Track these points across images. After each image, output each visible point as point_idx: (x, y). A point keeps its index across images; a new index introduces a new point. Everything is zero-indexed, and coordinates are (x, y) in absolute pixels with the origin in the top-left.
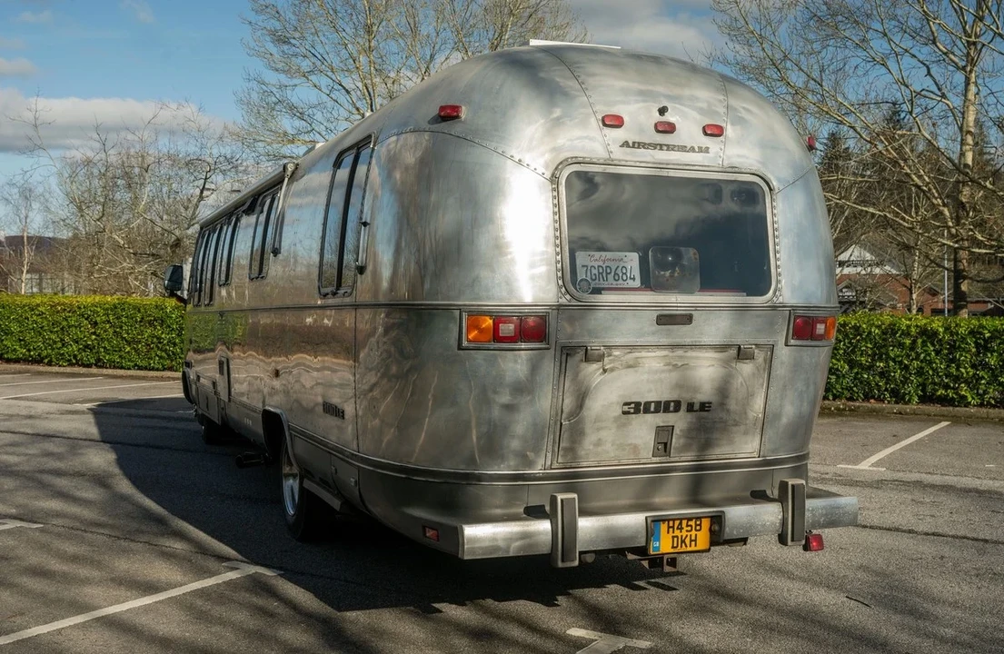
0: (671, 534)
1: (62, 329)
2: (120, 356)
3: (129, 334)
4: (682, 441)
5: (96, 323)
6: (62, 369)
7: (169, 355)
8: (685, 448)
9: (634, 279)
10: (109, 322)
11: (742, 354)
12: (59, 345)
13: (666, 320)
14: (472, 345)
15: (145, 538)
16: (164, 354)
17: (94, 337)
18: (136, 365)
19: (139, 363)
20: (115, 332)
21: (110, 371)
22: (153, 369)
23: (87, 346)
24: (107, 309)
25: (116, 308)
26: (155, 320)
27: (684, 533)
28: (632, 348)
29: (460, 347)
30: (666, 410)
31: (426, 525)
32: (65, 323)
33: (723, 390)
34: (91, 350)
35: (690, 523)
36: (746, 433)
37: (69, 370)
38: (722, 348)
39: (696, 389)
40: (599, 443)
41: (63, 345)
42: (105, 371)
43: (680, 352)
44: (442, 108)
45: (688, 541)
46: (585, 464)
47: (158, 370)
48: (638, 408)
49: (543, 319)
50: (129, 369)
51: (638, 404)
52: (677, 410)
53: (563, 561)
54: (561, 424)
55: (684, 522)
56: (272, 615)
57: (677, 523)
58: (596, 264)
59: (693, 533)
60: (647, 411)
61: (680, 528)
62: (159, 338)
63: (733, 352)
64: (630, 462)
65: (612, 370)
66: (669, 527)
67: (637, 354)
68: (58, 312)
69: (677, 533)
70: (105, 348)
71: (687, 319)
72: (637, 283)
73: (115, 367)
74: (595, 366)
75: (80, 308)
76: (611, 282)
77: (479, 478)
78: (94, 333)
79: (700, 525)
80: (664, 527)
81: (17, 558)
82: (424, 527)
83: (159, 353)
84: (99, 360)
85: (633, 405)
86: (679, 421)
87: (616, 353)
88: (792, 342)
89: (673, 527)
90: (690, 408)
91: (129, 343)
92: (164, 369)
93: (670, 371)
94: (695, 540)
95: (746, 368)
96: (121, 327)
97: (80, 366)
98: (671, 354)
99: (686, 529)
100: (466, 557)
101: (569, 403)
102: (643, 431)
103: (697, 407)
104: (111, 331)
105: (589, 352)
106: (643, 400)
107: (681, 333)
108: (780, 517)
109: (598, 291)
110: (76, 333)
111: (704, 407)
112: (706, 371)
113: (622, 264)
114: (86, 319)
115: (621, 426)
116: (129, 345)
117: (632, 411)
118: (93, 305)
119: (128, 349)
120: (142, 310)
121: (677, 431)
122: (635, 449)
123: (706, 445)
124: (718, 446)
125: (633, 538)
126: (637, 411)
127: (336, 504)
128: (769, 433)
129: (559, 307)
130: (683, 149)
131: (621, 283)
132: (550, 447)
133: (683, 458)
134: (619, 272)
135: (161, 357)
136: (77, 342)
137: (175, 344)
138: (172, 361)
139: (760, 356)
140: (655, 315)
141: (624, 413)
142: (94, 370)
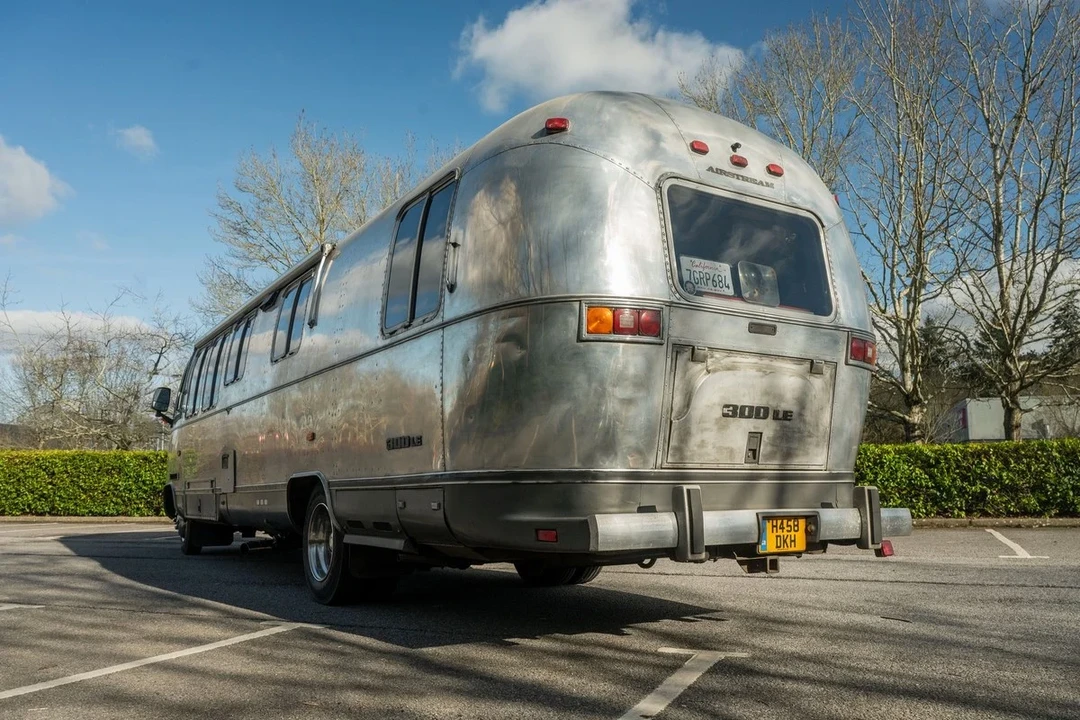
0: (775, 534)
1: (18, 480)
2: (75, 504)
3: (85, 483)
4: (769, 448)
5: (53, 474)
6: (14, 518)
7: (124, 501)
8: (771, 456)
9: (728, 287)
10: (67, 472)
11: (814, 368)
12: (14, 495)
13: (757, 328)
14: (592, 337)
15: (165, 610)
16: (119, 500)
17: (50, 486)
18: (90, 512)
19: (94, 509)
20: (72, 481)
21: (64, 518)
22: (107, 515)
23: (43, 496)
24: (66, 460)
25: (74, 458)
26: (113, 469)
27: (786, 533)
28: (730, 351)
29: (580, 339)
30: (758, 417)
31: (538, 527)
32: (21, 475)
33: (802, 402)
34: (46, 499)
35: (789, 523)
36: (817, 445)
37: (22, 518)
38: (800, 360)
39: (780, 397)
40: (702, 444)
41: (18, 495)
42: (58, 518)
43: (766, 361)
44: (550, 121)
45: (788, 541)
46: (690, 466)
47: (112, 515)
48: (734, 412)
49: (658, 313)
50: (83, 515)
51: (735, 407)
52: (765, 417)
53: (692, 553)
54: (671, 422)
55: (785, 521)
56: (343, 654)
57: (779, 522)
58: (698, 270)
59: (793, 533)
60: (742, 415)
61: (783, 528)
62: (116, 486)
63: (807, 365)
64: (727, 466)
65: (715, 371)
66: (773, 526)
67: (732, 359)
68: (16, 464)
69: (780, 532)
70: (60, 496)
71: (772, 330)
72: (731, 292)
73: (69, 515)
74: (700, 366)
75: (38, 460)
76: (709, 288)
77: (595, 476)
78: (51, 483)
79: (797, 526)
80: (769, 525)
81: (25, 628)
82: (537, 531)
83: (114, 499)
84: (53, 508)
85: (731, 408)
86: (768, 428)
87: (717, 355)
88: (851, 362)
89: (776, 526)
90: (776, 417)
91: (85, 491)
92: (118, 515)
93: (762, 377)
94: (794, 541)
95: (817, 383)
96: (78, 477)
97: (33, 514)
98: (760, 362)
99: (786, 528)
100: (601, 549)
101: (678, 400)
102: (738, 434)
103: (781, 416)
104: (68, 480)
105: (696, 351)
106: (739, 404)
107: (766, 342)
108: (859, 521)
109: (700, 294)
110: (33, 484)
111: (787, 415)
112: (789, 380)
113: (717, 273)
114: (44, 470)
115: (722, 428)
116: (85, 493)
117: (730, 413)
118: (52, 457)
119: (84, 497)
120: (101, 460)
121: (764, 438)
122: (731, 451)
123: (788, 455)
124: (797, 456)
125: (747, 534)
126: (734, 415)
127: (398, 544)
128: (834, 446)
129: (671, 305)
130: (754, 181)
131: (719, 291)
132: (661, 445)
133: (769, 465)
134: (716, 279)
135: (116, 504)
136: (33, 492)
137: (131, 491)
138: (127, 506)
139: (827, 371)
140: (747, 321)
141: (725, 415)
142: (48, 518)
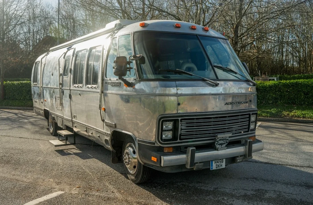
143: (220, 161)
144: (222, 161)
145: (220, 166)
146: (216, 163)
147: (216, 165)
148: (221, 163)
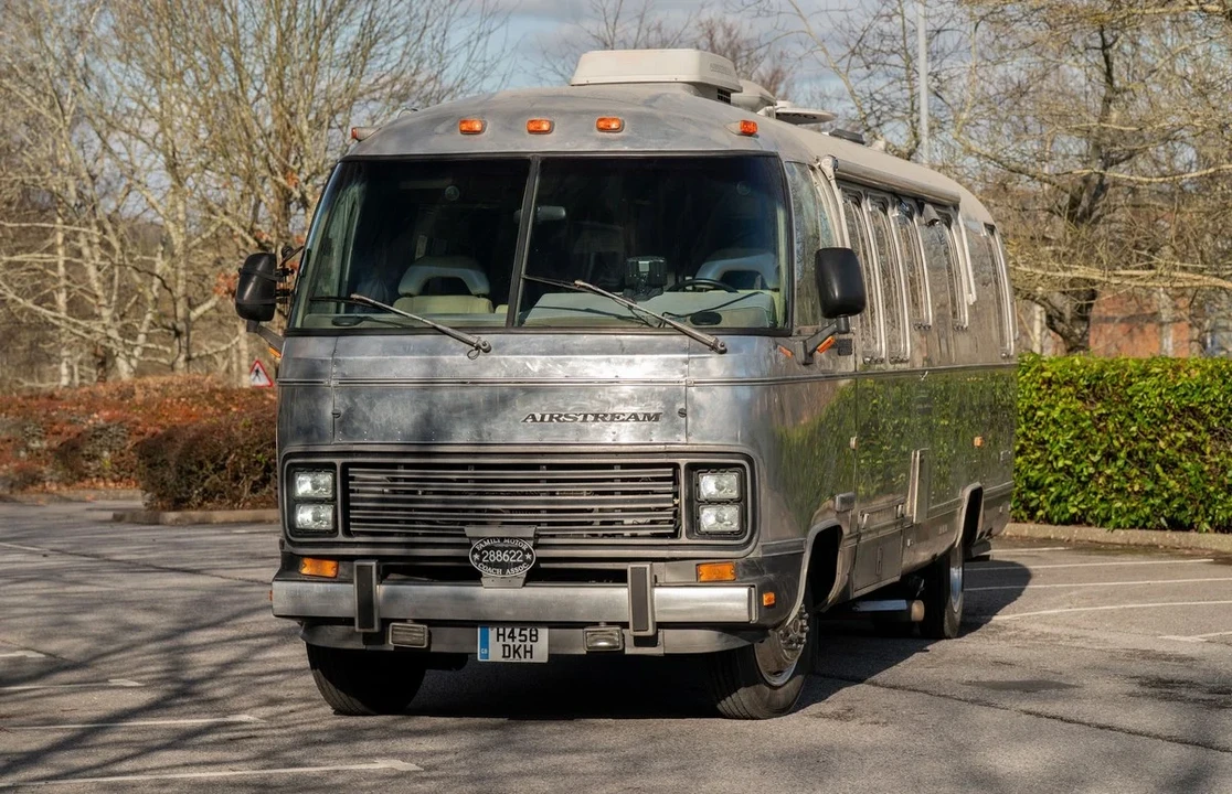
143: (520, 635)
144: (531, 635)
145: (521, 651)
146: (501, 638)
147: (504, 646)
148: (528, 643)
